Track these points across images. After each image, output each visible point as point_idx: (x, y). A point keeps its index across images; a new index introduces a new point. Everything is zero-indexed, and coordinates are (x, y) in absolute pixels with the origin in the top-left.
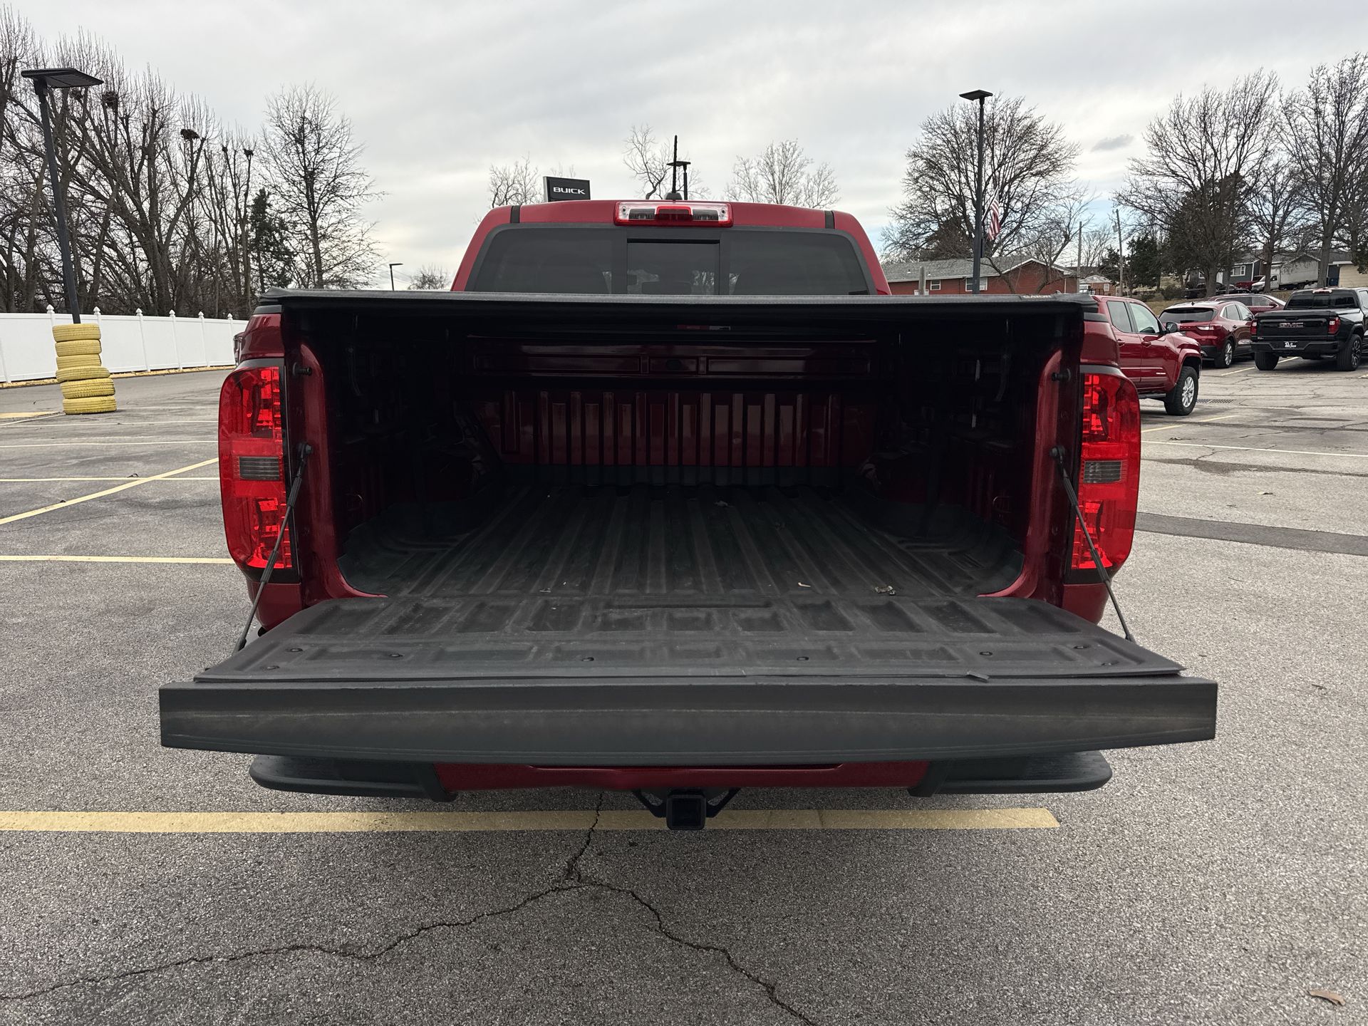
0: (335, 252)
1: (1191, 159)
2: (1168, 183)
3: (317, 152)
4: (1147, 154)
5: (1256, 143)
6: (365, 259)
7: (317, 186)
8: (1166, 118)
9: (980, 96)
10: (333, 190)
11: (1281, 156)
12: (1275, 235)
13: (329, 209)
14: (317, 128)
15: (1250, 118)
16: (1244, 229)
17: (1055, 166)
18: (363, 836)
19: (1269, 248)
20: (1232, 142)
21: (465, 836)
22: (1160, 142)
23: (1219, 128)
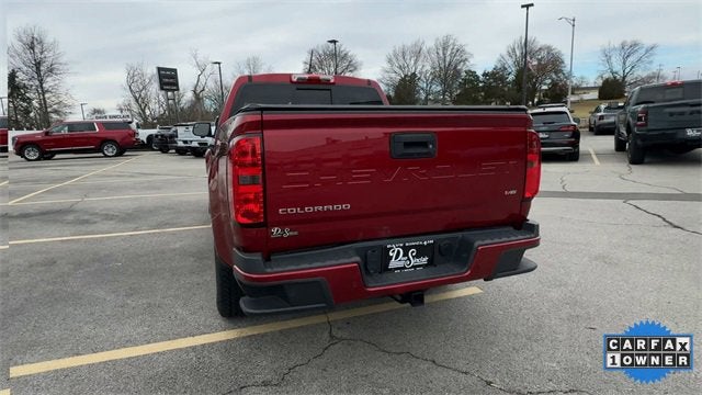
0: (53, 99)
1: (400, 67)
2: (393, 75)
3: (41, 53)
4: (387, 66)
5: (420, 63)
6: (69, 102)
7: (42, 68)
8: (391, 53)
9: (334, 42)
10: (51, 70)
11: (428, 67)
12: (428, 95)
13: (49, 79)
14: (41, 43)
15: (418, 54)
16: (418, 92)
17: (356, 69)
18: (237, 339)
19: (426, 98)
20: (413, 62)
21: (281, 332)
22: (390, 61)
23: (408, 57)
